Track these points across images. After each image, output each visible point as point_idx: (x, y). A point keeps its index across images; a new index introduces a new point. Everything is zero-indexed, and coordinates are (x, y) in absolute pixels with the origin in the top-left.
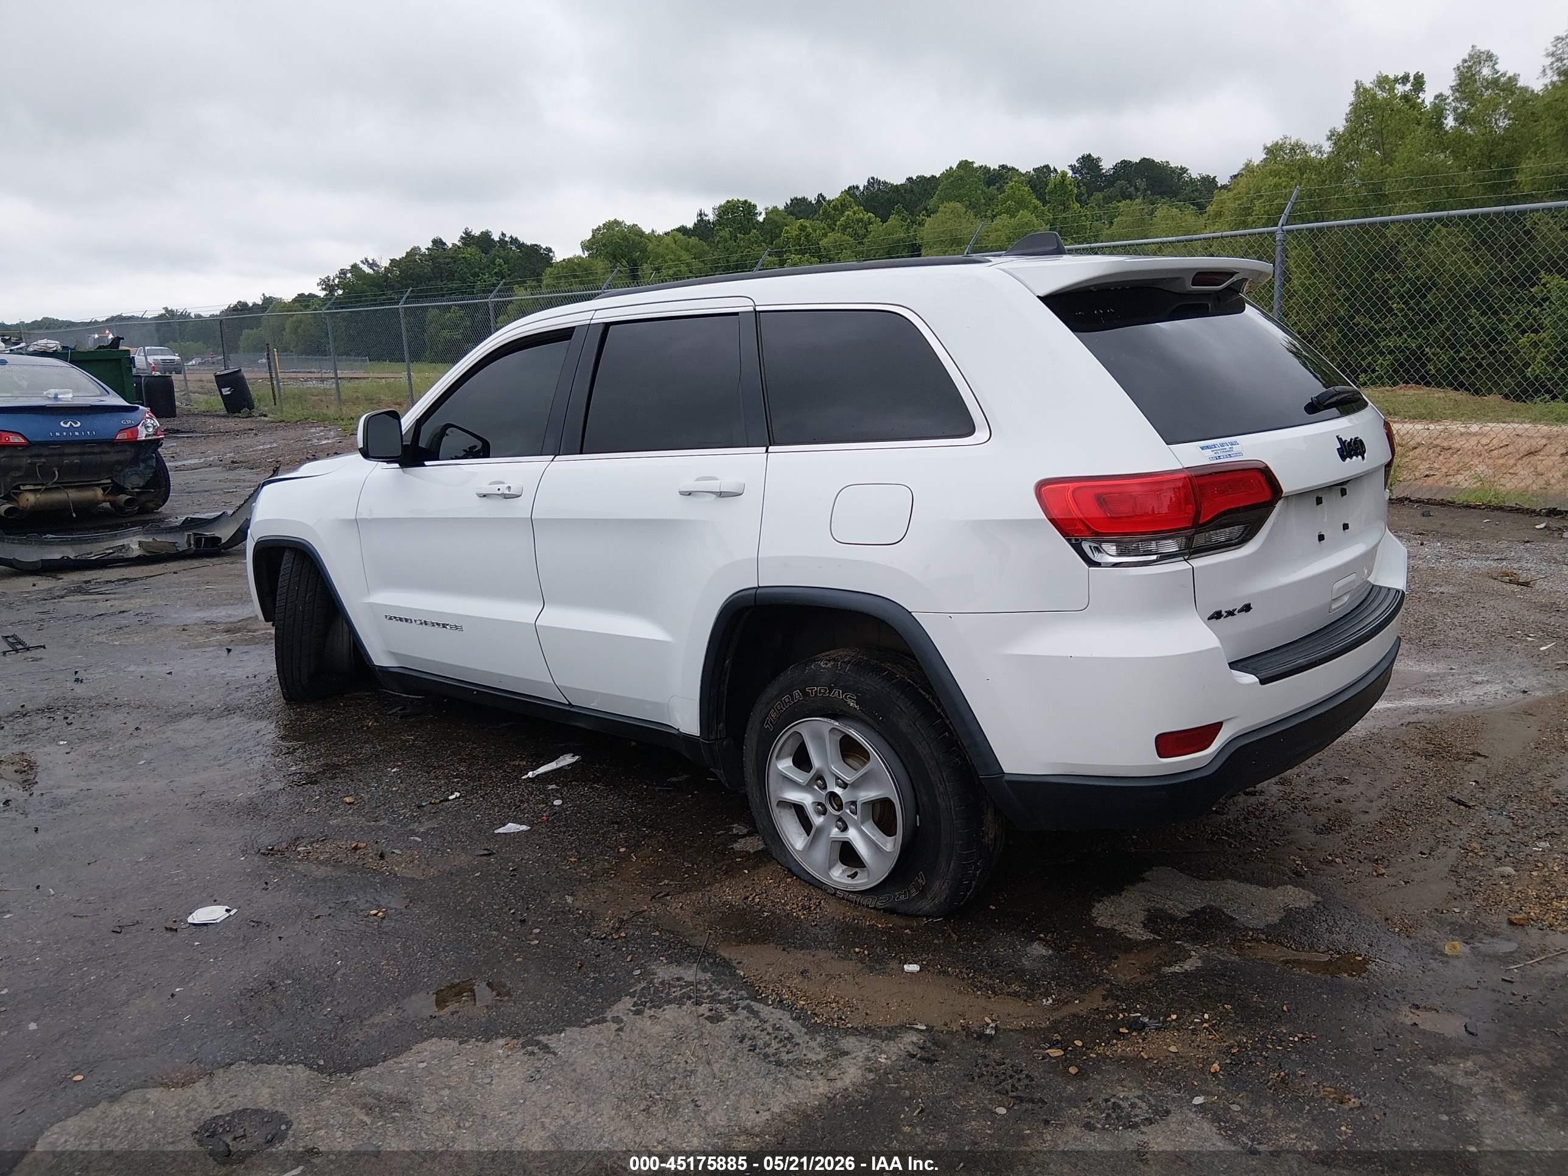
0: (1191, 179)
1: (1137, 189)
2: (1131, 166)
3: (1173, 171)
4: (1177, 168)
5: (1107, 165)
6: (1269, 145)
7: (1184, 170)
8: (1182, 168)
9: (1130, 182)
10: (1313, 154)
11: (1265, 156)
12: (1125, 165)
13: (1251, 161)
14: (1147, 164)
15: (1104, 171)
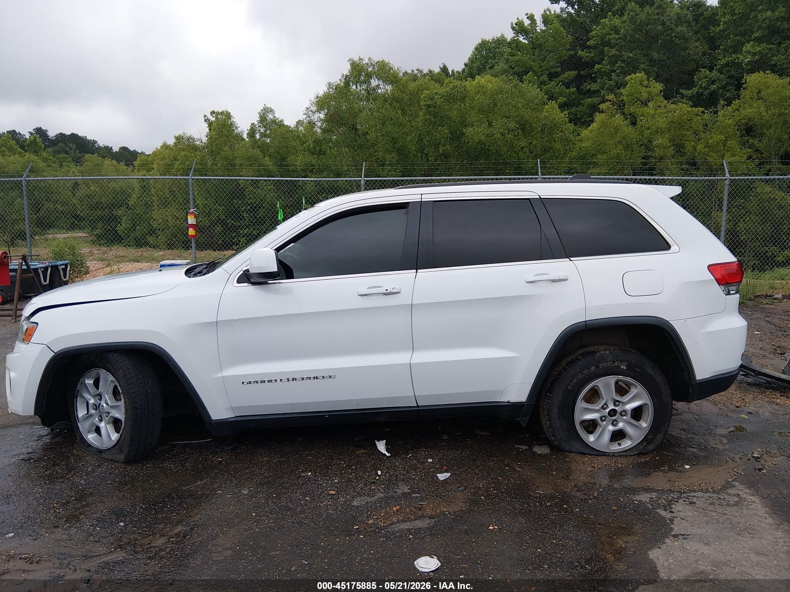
0: (100, 147)
1: (71, 149)
2: (66, 136)
3: (89, 141)
4: (91, 140)
5: (52, 134)
6: (176, 136)
7: (95, 142)
8: (94, 141)
9: (66, 144)
10: (198, 143)
11: (175, 141)
12: (62, 135)
13: (166, 142)
14: (74, 137)
15: (50, 137)
